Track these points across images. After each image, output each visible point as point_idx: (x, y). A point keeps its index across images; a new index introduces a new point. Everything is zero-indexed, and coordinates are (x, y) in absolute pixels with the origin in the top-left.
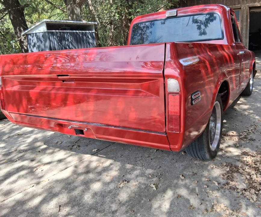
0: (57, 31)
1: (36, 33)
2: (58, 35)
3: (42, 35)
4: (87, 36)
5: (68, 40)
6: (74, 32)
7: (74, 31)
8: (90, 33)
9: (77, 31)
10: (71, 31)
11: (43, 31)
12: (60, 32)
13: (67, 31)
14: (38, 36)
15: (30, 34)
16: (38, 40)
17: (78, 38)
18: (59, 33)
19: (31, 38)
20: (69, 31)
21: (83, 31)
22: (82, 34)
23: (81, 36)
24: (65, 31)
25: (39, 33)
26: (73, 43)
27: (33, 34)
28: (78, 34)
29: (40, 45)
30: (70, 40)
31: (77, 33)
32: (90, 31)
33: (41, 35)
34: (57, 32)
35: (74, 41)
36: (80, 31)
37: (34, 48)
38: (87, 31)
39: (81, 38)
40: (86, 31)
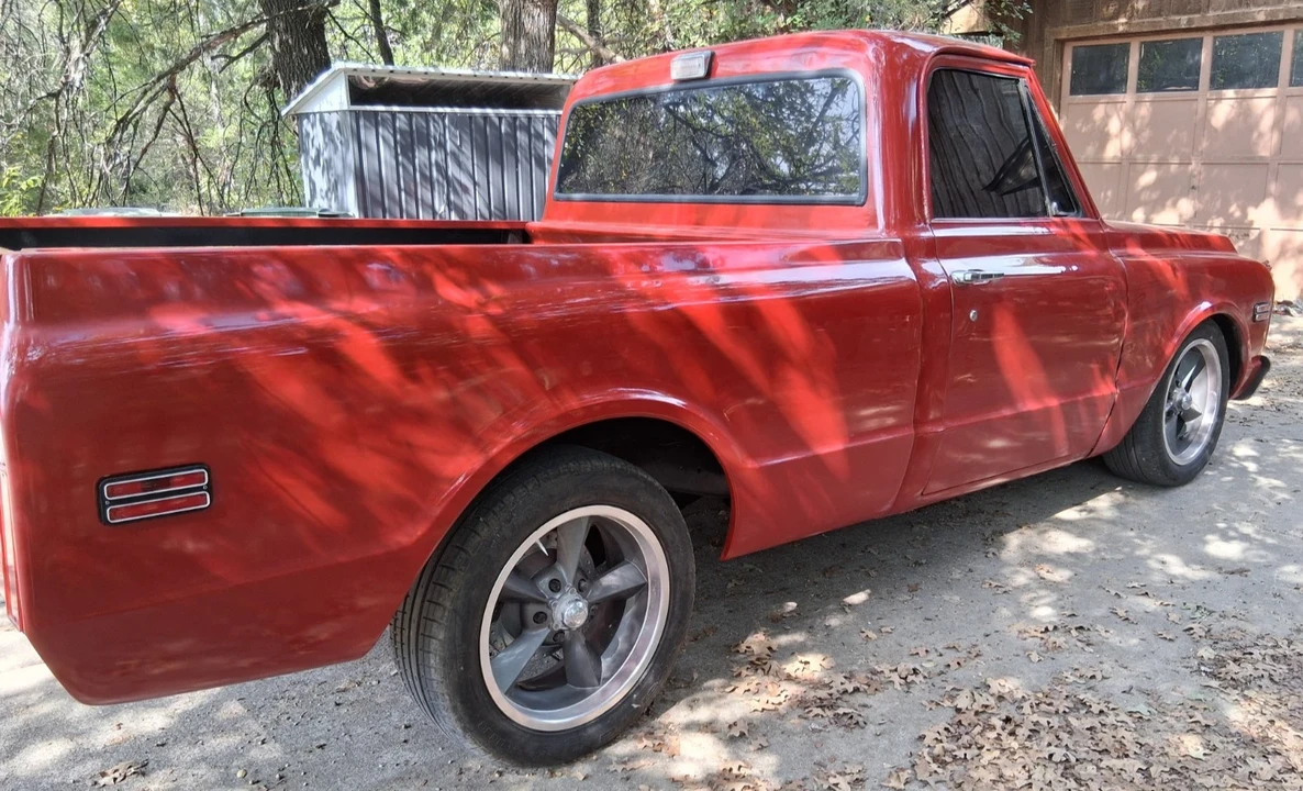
0: (396, 108)
1: (321, 113)
2: (397, 125)
3: (338, 123)
4: (532, 131)
5: (442, 145)
6: (471, 117)
7: (476, 111)
8: (549, 118)
9: (489, 111)
10: (457, 110)
11: (338, 109)
12: (409, 115)
13: (440, 110)
14: (326, 124)
15: (307, 115)
16: (327, 140)
17: (489, 139)
18: (402, 116)
19: (309, 128)
20: (448, 110)
21: (519, 112)
22: (509, 125)
23: (503, 131)
24: (431, 109)
25: (329, 113)
26: (462, 158)
27: (314, 114)
28: (492, 123)
29: (330, 159)
30: (449, 146)
31: (486, 117)
32: (552, 112)
33: (333, 120)
34: (393, 114)
35: (467, 149)
36: (503, 111)
37: (318, 168)
38: (539, 112)
39: (504, 137)
40: (530, 112)
